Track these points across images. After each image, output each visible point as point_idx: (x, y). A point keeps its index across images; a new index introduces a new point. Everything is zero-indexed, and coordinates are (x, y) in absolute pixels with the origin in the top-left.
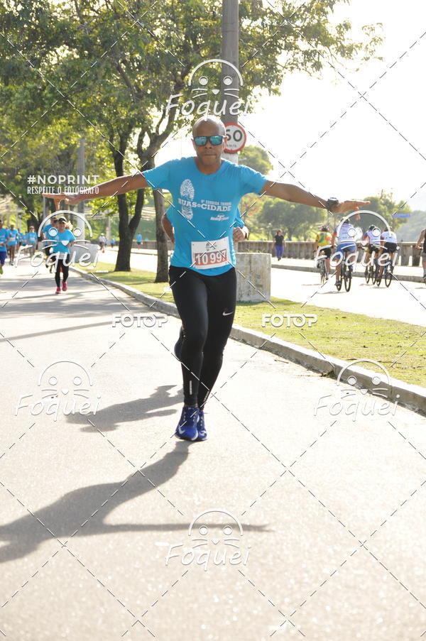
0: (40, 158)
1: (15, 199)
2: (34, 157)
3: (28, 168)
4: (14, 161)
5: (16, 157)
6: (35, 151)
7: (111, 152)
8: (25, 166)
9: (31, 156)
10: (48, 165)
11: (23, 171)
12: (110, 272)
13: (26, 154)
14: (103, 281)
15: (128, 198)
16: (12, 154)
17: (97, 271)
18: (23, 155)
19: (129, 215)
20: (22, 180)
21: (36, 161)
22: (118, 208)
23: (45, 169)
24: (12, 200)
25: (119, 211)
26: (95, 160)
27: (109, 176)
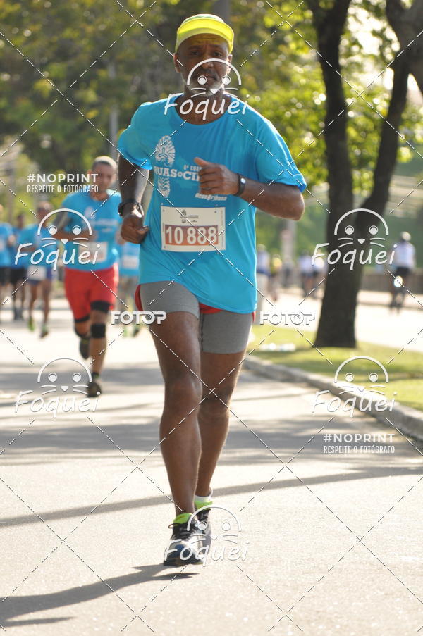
0: (107, 33)
1: (32, 148)
2: (90, 29)
3: (72, 62)
4: (32, 38)
5: (38, 27)
6: (93, 11)
7: (309, 14)
8: (63, 53)
9: (82, 25)
10: (129, 52)
11: (57, 68)
12: (300, 350)
13: (66, 19)
14: (284, 373)
15: (354, 143)
16: (26, 21)
17: (264, 347)
18: (58, 22)
19: (356, 191)
20: (53, 94)
21: (95, 40)
22: (325, 172)
23: (121, 62)
24: (24, 152)
25: (329, 180)
26: (259, 40)
27: (303, 81)
